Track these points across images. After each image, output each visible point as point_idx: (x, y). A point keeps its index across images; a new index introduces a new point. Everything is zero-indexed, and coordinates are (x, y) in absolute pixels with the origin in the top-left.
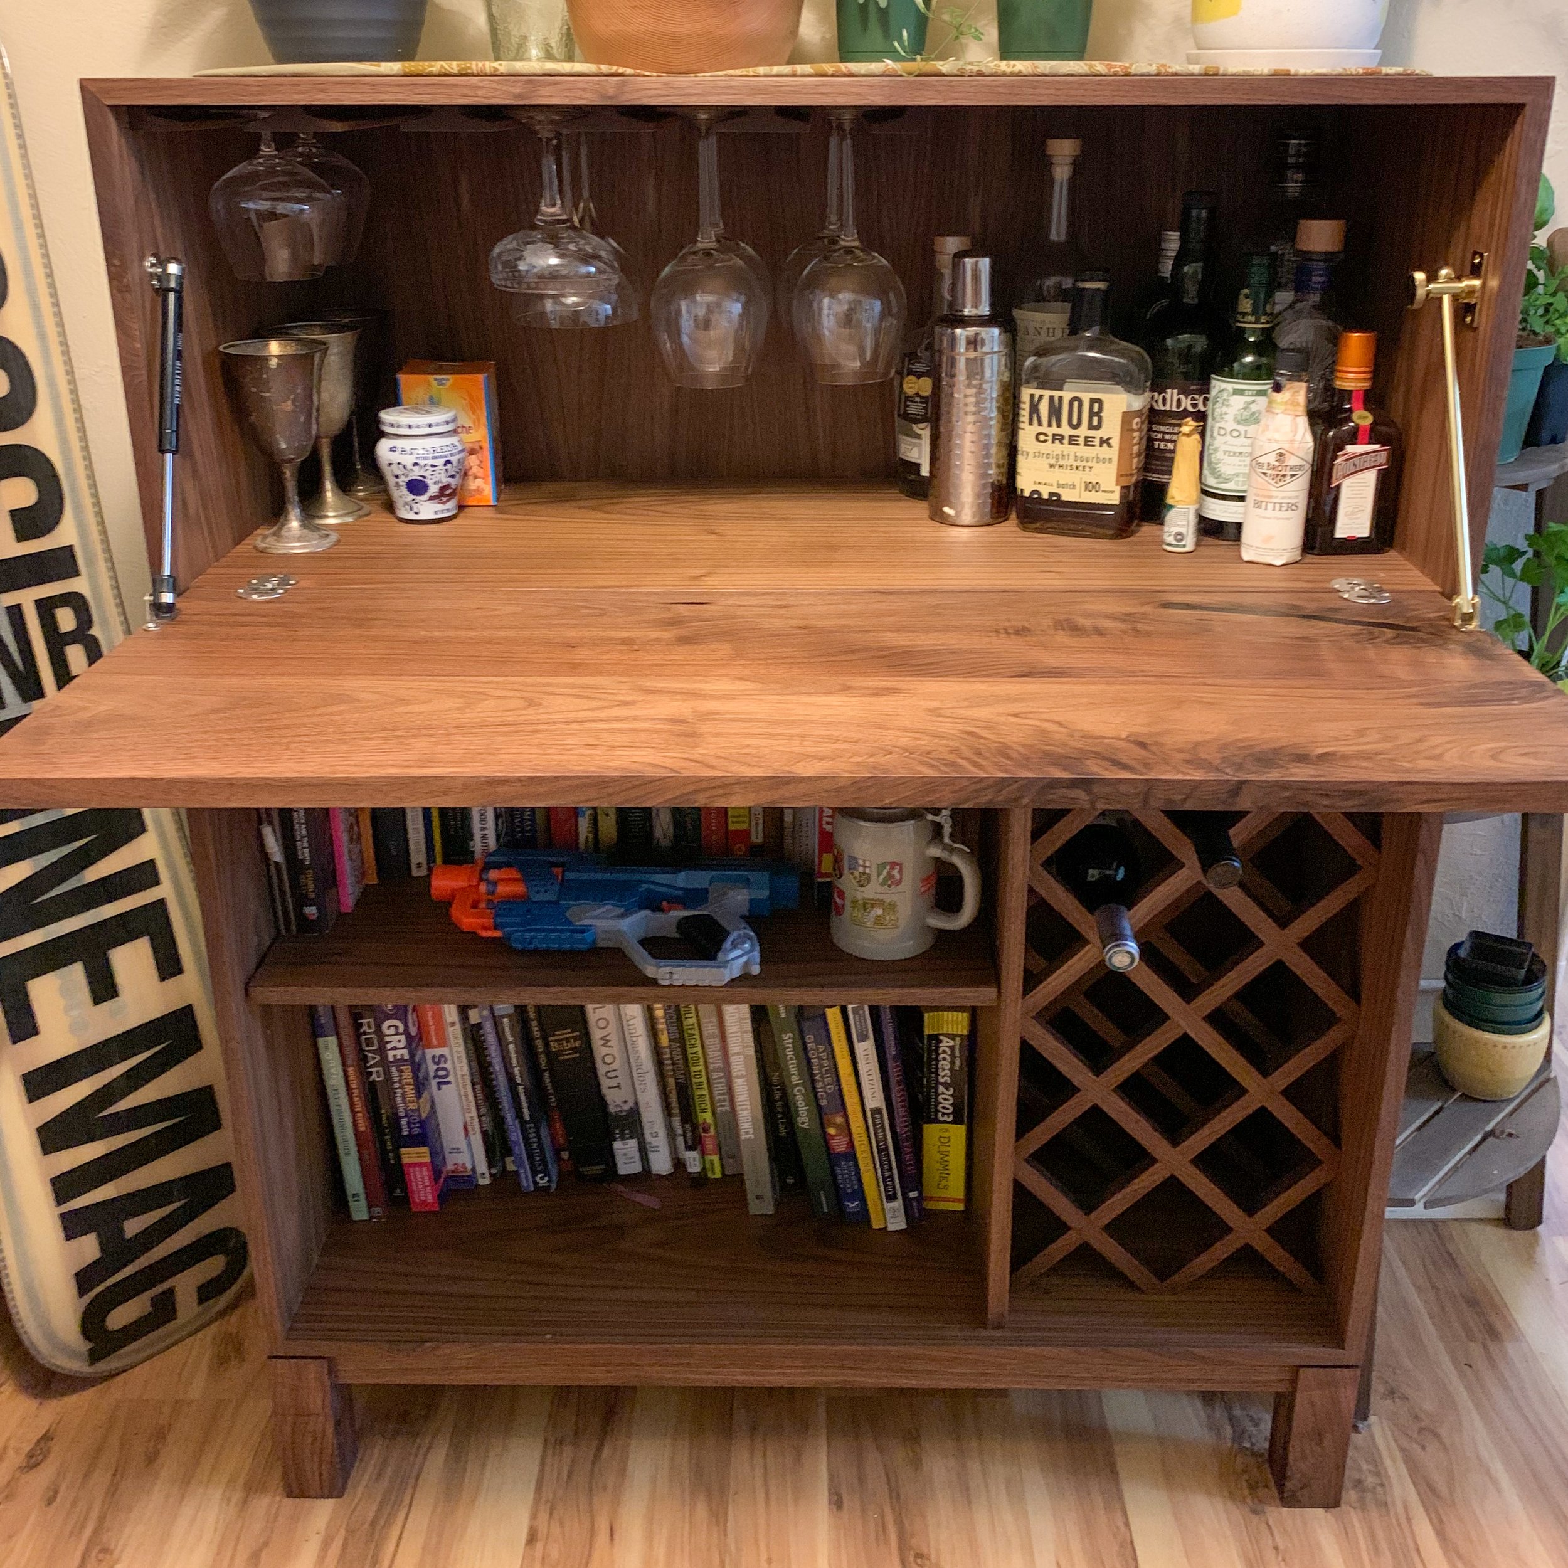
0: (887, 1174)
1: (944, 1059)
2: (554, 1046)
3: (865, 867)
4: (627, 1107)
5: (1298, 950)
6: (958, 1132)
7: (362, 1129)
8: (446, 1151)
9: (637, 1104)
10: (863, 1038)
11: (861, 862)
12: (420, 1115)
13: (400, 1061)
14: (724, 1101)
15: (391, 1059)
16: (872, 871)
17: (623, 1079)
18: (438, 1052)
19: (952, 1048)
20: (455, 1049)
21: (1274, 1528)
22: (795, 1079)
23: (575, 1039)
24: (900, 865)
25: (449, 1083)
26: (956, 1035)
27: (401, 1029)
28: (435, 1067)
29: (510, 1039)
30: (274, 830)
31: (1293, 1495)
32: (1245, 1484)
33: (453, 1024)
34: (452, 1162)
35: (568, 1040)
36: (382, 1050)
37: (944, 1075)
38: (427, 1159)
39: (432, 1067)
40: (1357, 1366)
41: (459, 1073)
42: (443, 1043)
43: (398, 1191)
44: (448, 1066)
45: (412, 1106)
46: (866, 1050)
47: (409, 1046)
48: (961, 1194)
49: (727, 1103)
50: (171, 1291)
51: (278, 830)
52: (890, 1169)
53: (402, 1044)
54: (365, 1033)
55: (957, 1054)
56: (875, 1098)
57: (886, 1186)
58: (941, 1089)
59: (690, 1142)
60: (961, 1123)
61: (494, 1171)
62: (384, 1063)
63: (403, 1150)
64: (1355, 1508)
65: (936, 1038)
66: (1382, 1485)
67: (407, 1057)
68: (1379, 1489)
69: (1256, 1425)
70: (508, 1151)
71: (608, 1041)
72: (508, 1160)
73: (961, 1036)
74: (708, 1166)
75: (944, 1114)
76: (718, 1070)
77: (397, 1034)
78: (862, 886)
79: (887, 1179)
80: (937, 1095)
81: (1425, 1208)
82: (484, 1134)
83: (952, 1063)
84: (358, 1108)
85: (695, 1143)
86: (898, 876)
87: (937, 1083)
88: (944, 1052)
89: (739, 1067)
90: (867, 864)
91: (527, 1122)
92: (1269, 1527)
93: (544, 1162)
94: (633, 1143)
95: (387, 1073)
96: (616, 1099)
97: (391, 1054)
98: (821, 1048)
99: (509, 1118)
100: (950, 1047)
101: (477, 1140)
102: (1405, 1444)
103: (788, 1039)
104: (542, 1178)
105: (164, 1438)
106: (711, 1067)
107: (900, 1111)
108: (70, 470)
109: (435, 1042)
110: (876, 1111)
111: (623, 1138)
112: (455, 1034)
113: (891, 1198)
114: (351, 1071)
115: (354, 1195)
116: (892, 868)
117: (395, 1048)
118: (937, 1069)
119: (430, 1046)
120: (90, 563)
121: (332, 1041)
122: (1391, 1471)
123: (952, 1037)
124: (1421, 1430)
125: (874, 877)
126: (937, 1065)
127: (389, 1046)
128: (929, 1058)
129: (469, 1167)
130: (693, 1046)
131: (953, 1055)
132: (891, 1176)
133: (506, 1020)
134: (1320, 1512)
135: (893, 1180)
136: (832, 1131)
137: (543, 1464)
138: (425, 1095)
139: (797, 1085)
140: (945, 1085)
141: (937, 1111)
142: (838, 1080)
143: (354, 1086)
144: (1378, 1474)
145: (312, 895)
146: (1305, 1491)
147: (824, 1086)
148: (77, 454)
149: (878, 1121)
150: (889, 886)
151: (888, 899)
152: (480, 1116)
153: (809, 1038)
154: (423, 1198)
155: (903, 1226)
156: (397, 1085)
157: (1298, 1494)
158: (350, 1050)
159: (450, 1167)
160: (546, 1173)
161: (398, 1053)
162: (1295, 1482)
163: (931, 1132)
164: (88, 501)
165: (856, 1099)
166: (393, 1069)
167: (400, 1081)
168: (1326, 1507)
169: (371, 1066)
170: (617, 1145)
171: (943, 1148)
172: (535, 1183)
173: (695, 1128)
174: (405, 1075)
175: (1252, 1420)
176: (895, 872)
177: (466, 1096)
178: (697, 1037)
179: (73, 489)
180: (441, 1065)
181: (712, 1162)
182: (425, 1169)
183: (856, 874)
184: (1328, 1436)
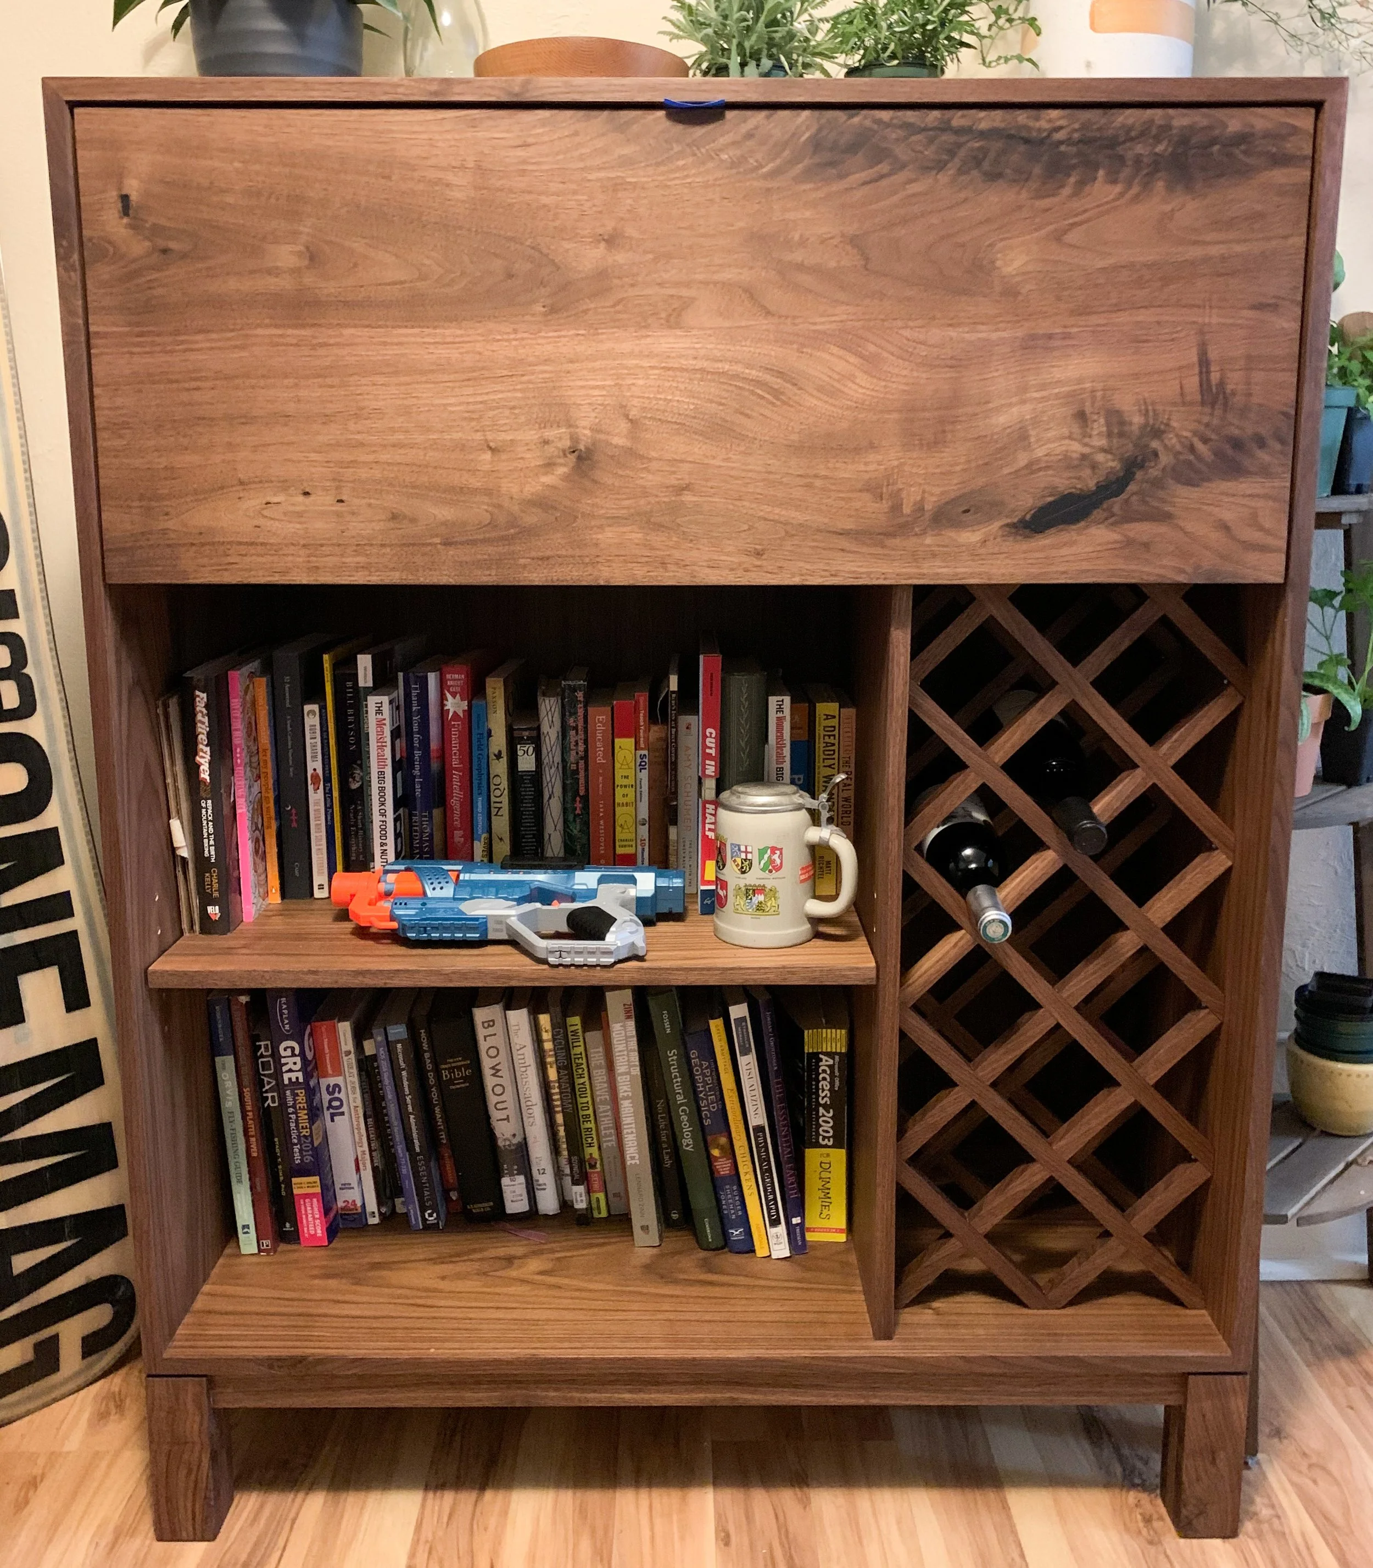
0: (771, 1197)
1: (824, 1079)
2: (445, 1075)
3: (746, 852)
4: (515, 1141)
5: (1162, 935)
6: (839, 1157)
7: (255, 1155)
8: (337, 1186)
9: (525, 1139)
10: (745, 1052)
11: (743, 849)
12: (312, 1142)
13: (294, 1084)
14: (610, 1135)
15: (286, 1082)
16: (754, 857)
17: (512, 1111)
18: (332, 1081)
19: (830, 1067)
20: (348, 1079)
21: (1173, 1559)
22: (680, 1099)
23: (467, 1067)
24: (781, 850)
25: (342, 1114)
26: (836, 1053)
27: (297, 1052)
28: (329, 1097)
29: (403, 1065)
30: (182, 823)
31: (1190, 1523)
32: (1139, 1517)
33: (348, 1053)
34: (344, 1198)
35: (459, 1068)
36: (278, 1075)
37: (824, 1096)
38: (318, 1190)
39: (326, 1097)
40: (1245, 1373)
41: (352, 1105)
42: (338, 1071)
43: (288, 1225)
44: (342, 1096)
45: (304, 1132)
46: (748, 1063)
47: (304, 1069)
48: (843, 1224)
49: (614, 1138)
50: (55, 1338)
51: (185, 823)
52: (774, 1192)
53: (298, 1066)
54: (262, 1056)
55: (837, 1073)
56: (758, 1117)
57: (769, 1209)
58: (821, 1110)
59: (577, 1177)
60: (841, 1147)
61: (383, 1210)
62: (280, 1087)
63: (294, 1180)
64: (1252, 1538)
65: (815, 1057)
66: (1278, 1517)
67: (301, 1080)
68: (1275, 1521)
69: (1146, 1463)
70: (398, 1191)
71: (498, 1071)
72: (398, 1201)
73: (840, 1054)
74: (594, 1205)
75: (824, 1138)
76: (603, 1102)
77: (293, 1055)
78: (743, 873)
79: (771, 1203)
80: (818, 1117)
81: (1298, 1225)
82: (375, 1169)
83: (832, 1083)
84: (252, 1132)
85: (582, 1178)
86: (778, 861)
87: (819, 1105)
88: (824, 1071)
89: (625, 1088)
90: (749, 849)
91: (418, 1154)
92: (1167, 1557)
93: (432, 1198)
94: (521, 1179)
95: (282, 1098)
96: (504, 1131)
97: (286, 1077)
98: (705, 1064)
99: (400, 1150)
100: (829, 1066)
101: (368, 1175)
102: (1296, 1478)
103: (672, 1056)
104: (430, 1215)
105: (36, 1487)
106: (598, 1099)
107: (782, 1131)
108: (16, 523)
109: (330, 1072)
110: (759, 1129)
111: (511, 1174)
112: (350, 1063)
113: (775, 1222)
114: (247, 1092)
115: (244, 1227)
116: (773, 852)
117: (290, 1071)
118: (817, 1089)
119: (326, 1075)
120: (29, 608)
121: (229, 1060)
122: (1285, 1504)
123: (830, 1055)
124: (1310, 1466)
125: (755, 863)
126: (817, 1086)
127: (285, 1069)
128: (810, 1076)
129: (359, 1204)
130: (581, 1076)
131: (832, 1075)
132: (775, 1199)
133: (399, 1046)
134: (1218, 1542)
135: (776, 1204)
136: (716, 1152)
137: (423, 1506)
138: (318, 1123)
139: (682, 1105)
140: (825, 1107)
141: (818, 1134)
142: (722, 1098)
143: (249, 1108)
144: (1273, 1506)
145: (216, 894)
146: (1202, 1519)
147: (708, 1105)
148: (25, 509)
149: (761, 1140)
150: (770, 871)
151: (769, 884)
152: (371, 1151)
153: (694, 1054)
154: (312, 1232)
155: (787, 1253)
156: (291, 1110)
157: (1194, 1522)
158: (246, 1070)
159: (340, 1204)
160: (435, 1209)
161: (293, 1076)
162: (1190, 1507)
163: (813, 1156)
164: (31, 552)
165: (740, 1117)
166: (288, 1093)
167: (294, 1106)
168: (1224, 1537)
169: (266, 1092)
170: (505, 1181)
171: (824, 1175)
172: (424, 1220)
173: (582, 1162)
174: (299, 1099)
175: (1141, 1459)
176: (776, 857)
177: (359, 1129)
178: (584, 1066)
179: (19, 540)
180: (336, 1095)
181: (598, 1200)
182: (315, 1200)
183: (739, 861)
184: (1222, 1455)
